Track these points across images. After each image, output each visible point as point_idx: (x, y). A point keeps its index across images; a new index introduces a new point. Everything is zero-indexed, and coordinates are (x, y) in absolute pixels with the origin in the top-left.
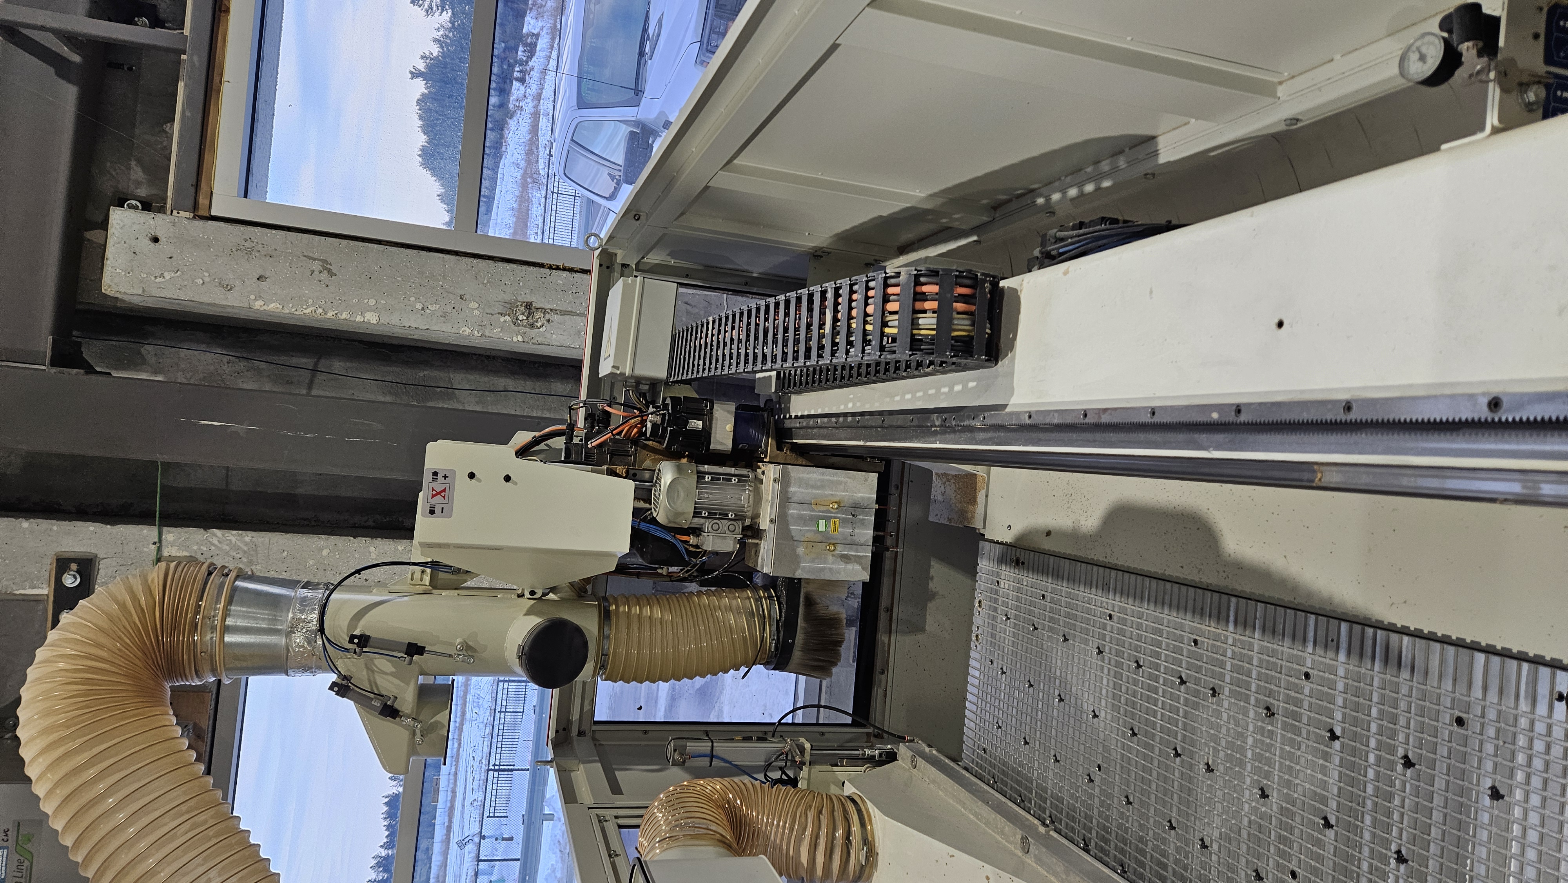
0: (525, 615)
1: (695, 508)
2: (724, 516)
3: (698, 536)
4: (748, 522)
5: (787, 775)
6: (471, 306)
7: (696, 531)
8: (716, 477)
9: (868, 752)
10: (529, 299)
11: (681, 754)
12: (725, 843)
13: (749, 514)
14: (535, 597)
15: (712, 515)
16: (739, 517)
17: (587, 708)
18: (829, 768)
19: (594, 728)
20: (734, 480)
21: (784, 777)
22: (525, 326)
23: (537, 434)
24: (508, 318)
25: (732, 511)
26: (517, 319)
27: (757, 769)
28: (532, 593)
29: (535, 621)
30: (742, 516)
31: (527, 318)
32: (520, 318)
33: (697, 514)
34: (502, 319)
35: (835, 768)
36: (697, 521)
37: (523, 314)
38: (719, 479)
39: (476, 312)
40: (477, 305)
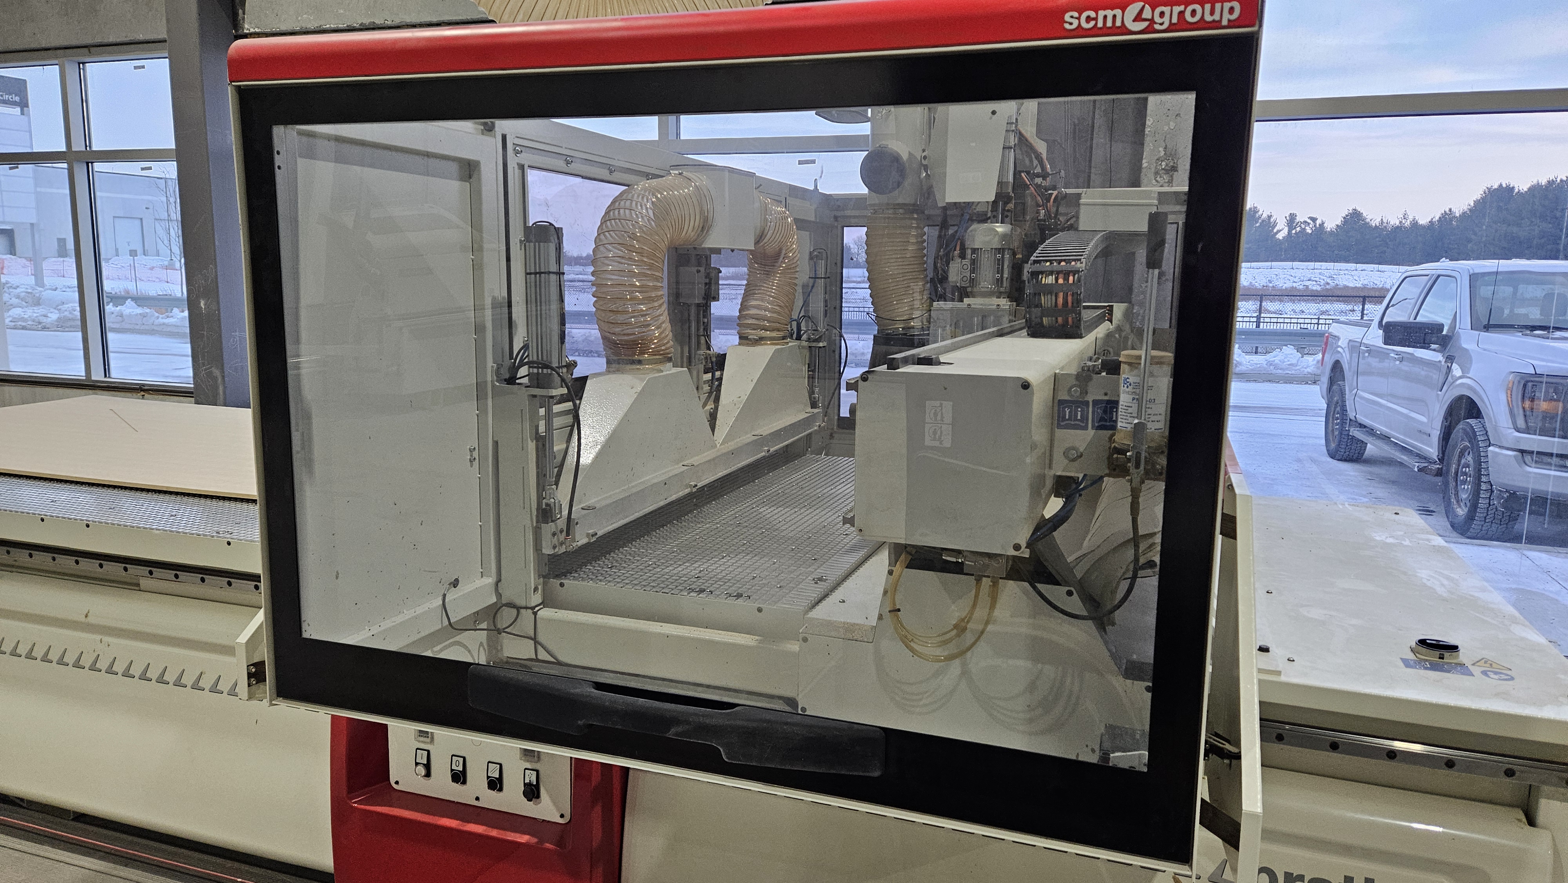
0: (909, 152)
1: (978, 249)
2: (973, 271)
3: (960, 257)
4: (969, 290)
5: (804, 334)
6: (1171, 123)
7: (963, 256)
8: (1000, 262)
9: (817, 390)
10: (1179, 169)
11: (817, 256)
12: (761, 238)
13: (975, 290)
14: (923, 160)
15: (973, 262)
16: (972, 281)
17: (853, 221)
18: (807, 362)
19: (839, 228)
20: (998, 276)
21: (802, 332)
22: (1156, 168)
23: (1044, 156)
24: (1162, 153)
25: (976, 277)
26: (1162, 161)
27: (807, 311)
28: (925, 158)
29: (905, 156)
30: (973, 285)
31: (1163, 169)
32: (1164, 163)
33: (974, 251)
34: (1161, 149)
35: (807, 366)
36: (969, 252)
37: (1167, 165)
38: (998, 264)
39: (1166, 128)
40: (1172, 128)
